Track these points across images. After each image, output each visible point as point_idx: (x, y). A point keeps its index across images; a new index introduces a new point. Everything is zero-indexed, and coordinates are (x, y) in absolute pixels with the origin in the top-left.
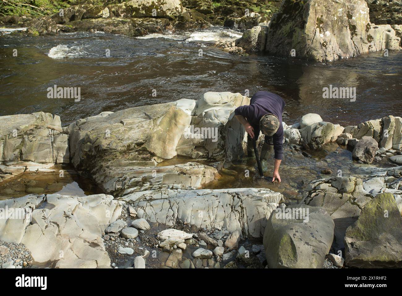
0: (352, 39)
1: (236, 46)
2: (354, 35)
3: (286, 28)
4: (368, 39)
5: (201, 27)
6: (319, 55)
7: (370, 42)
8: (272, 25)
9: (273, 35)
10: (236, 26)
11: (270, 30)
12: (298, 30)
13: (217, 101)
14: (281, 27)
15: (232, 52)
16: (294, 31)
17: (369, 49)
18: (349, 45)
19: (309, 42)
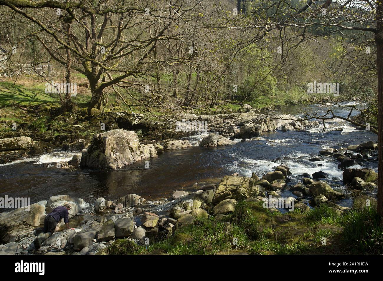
0: (131, 154)
1: (69, 165)
2: (133, 152)
3: (96, 153)
4: (140, 153)
5: (47, 151)
6: (114, 166)
7: (142, 154)
8: (88, 151)
9: (89, 157)
10: (70, 148)
11: (87, 154)
12: (102, 154)
13: (56, 199)
14: (93, 153)
15: (67, 169)
16: (100, 154)
17: (142, 158)
18: (130, 157)
19: (108, 160)
